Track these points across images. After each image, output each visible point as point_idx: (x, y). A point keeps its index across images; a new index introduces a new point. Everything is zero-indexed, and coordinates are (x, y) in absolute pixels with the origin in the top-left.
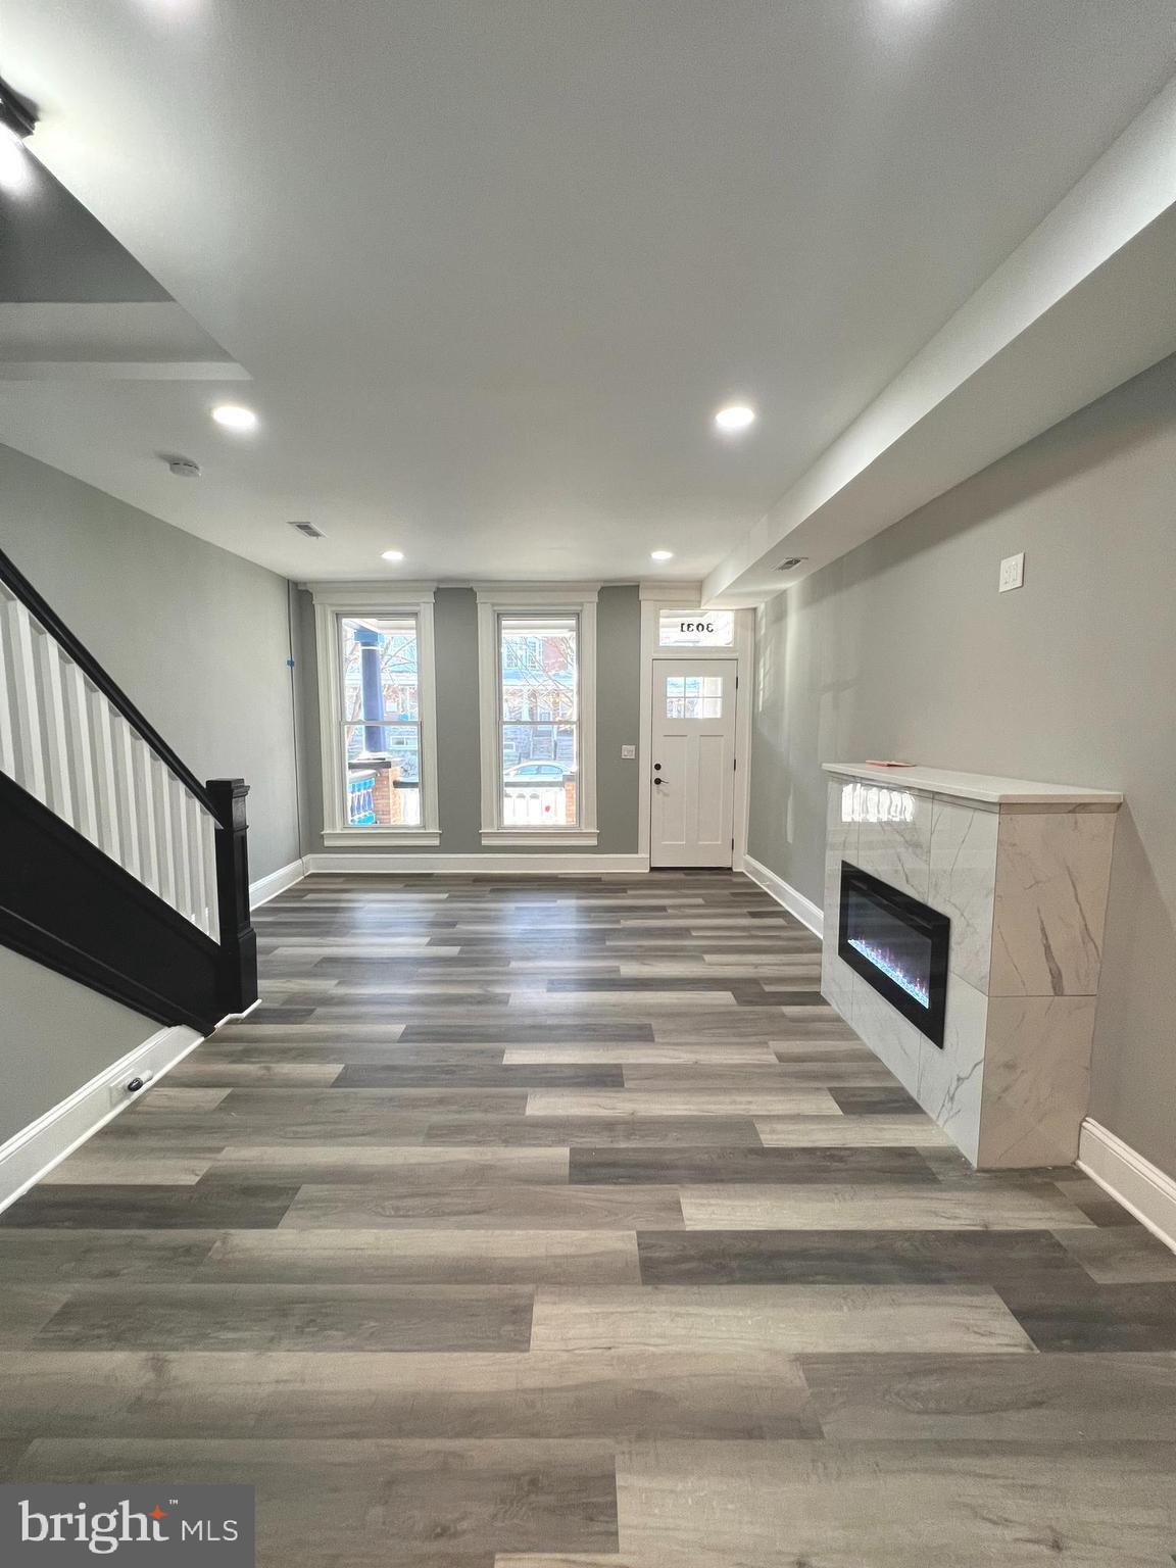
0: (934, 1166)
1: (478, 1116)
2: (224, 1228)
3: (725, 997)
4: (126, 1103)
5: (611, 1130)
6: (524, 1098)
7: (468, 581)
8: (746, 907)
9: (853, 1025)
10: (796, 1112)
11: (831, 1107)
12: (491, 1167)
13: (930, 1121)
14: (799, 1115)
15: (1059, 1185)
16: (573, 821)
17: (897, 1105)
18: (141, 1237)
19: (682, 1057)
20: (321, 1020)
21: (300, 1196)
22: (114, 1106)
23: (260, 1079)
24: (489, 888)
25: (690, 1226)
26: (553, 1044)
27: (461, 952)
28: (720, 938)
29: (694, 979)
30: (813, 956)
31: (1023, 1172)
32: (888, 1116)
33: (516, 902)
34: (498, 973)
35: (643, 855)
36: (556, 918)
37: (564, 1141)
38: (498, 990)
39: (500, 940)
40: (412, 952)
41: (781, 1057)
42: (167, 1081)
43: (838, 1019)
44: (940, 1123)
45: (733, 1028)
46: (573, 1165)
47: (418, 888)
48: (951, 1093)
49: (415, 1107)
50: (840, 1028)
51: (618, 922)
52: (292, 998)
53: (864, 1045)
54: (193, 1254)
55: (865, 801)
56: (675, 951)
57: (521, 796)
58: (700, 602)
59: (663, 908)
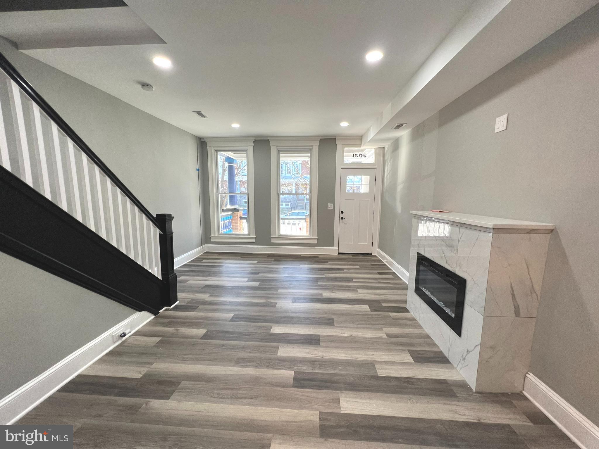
0: (455, 389)
1: (258, 355)
2: (147, 398)
3: (365, 308)
4: (120, 342)
5: (313, 364)
6: (278, 348)
7: (267, 137)
8: (376, 270)
9: (421, 323)
10: (393, 360)
11: (409, 359)
12: (260, 378)
13: (453, 368)
14: (394, 361)
15: (514, 402)
16: (308, 234)
17: (438, 359)
18: (115, 401)
19: (346, 333)
20: (201, 310)
21: (181, 385)
22: (114, 343)
23: (173, 334)
24: (273, 259)
25: (343, 411)
26: (292, 325)
27: (259, 285)
28: (365, 282)
29: (353, 299)
30: (404, 292)
31: (496, 395)
32: (435, 364)
33: (284, 265)
34: (273, 294)
35: (335, 248)
36: (298, 272)
37: (292, 368)
38: (272, 301)
39: (276, 280)
40: (241, 284)
41: (388, 335)
42: (137, 333)
43: (414, 319)
44: (458, 369)
45: (368, 321)
46: (295, 379)
47: (246, 259)
48: (464, 357)
49: (232, 349)
50: (414, 323)
51: (324, 274)
52: (192, 301)
53: (424, 331)
54: (132, 409)
55: (429, 227)
56: (346, 287)
57: (289, 224)
58: (361, 145)
59: (342, 269)
